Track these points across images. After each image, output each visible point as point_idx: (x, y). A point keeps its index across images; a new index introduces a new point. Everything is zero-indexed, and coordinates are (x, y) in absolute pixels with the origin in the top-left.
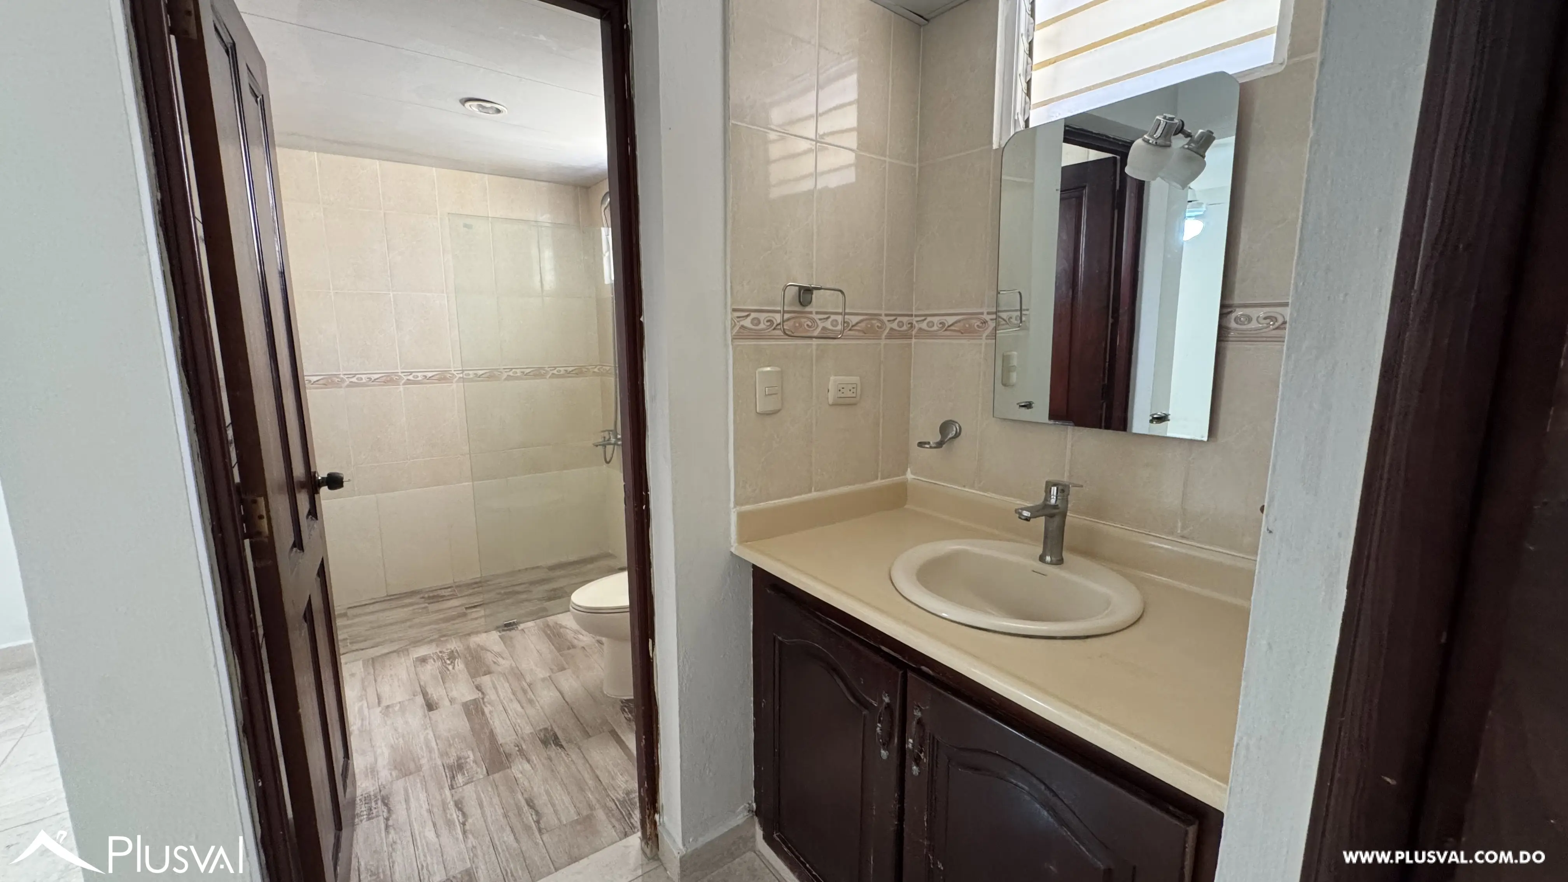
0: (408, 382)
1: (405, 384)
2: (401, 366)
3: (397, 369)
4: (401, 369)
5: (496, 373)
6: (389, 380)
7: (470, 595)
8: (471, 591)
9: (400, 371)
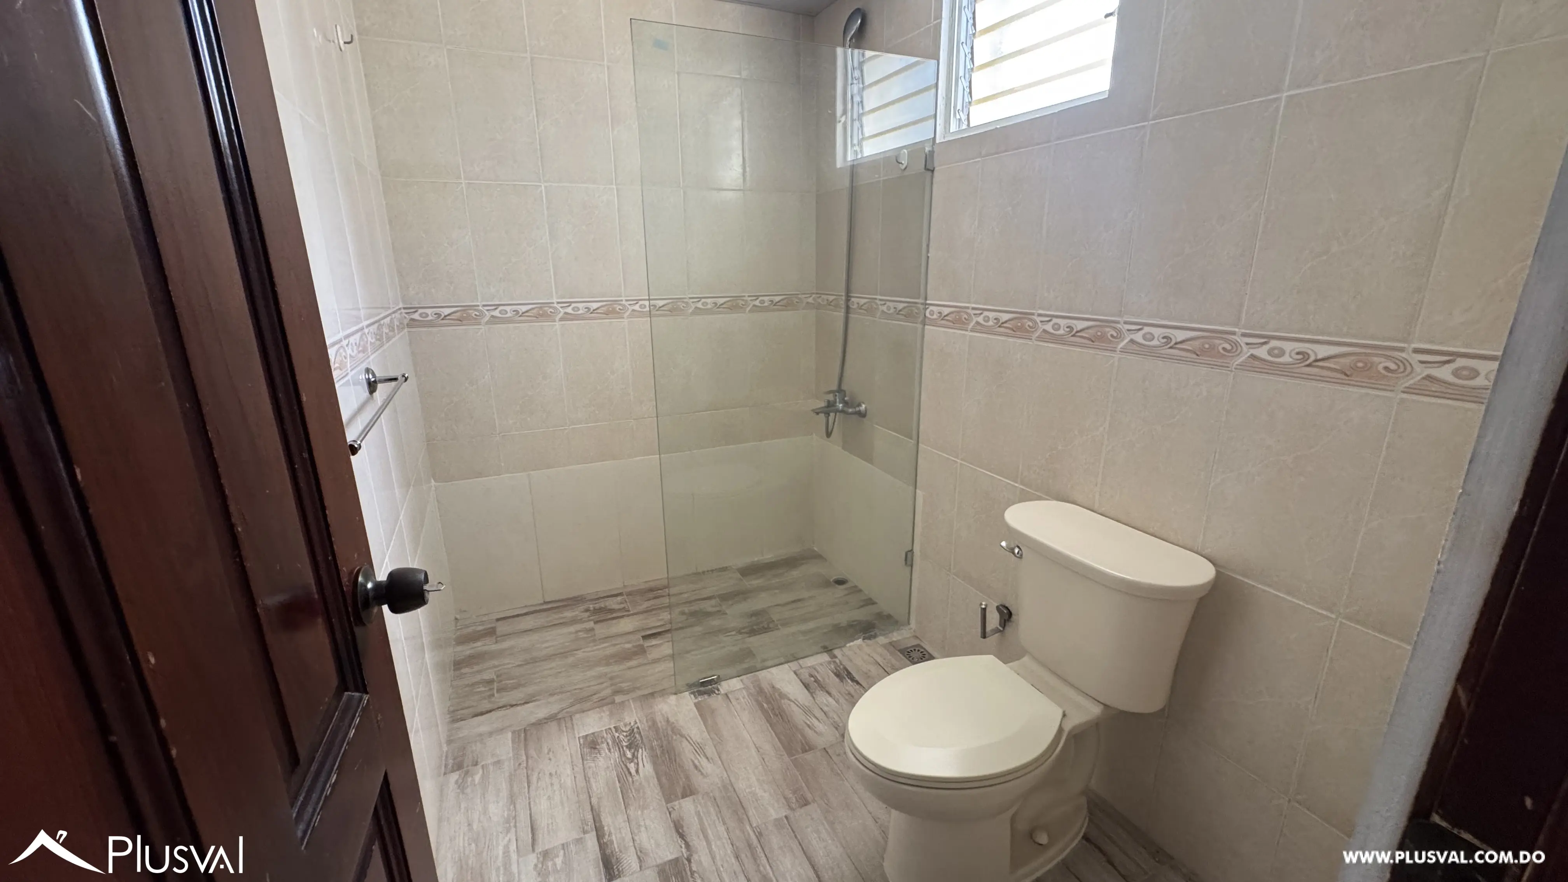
0: (567, 317)
1: (561, 319)
2: (557, 293)
3: (552, 297)
4: (558, 298)
5: (681, 305)
6: (542, 313)
7: (647, 611)
8: (646, 605)
9: (555, 300)
